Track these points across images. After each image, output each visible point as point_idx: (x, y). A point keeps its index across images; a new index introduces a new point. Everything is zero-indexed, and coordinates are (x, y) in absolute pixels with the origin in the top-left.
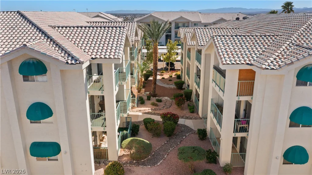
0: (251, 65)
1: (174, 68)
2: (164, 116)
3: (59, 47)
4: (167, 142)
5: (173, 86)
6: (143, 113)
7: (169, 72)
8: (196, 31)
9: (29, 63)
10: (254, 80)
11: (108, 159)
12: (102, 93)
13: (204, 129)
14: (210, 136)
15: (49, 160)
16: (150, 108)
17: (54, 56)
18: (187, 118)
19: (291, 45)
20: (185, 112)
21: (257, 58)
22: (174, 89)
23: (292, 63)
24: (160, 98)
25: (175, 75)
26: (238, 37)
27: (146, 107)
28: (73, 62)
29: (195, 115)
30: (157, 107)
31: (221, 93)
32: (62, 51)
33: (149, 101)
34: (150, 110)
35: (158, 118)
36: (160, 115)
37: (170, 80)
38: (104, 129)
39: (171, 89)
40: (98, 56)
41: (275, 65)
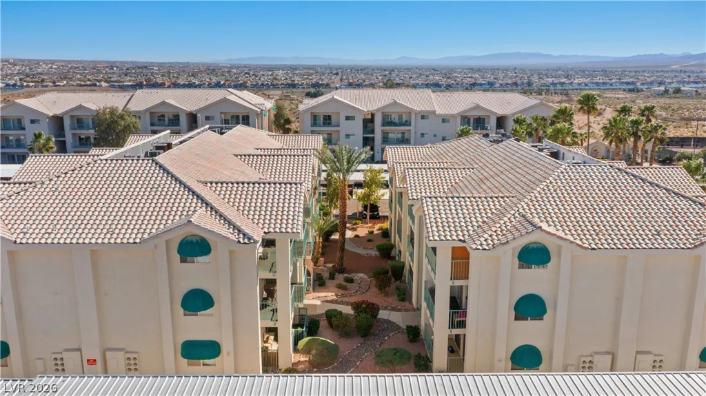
0: (464, 241)
1: (378, 214)
2: (357, 306)
3: (225, 219)
4: (361, 344)
5: (374, 253)
6: (323, 301)
7: (367, 224)
9: (191, 242)
10: (468, 259)
11: (278, 366)
12: (274, 275)
13: (416, 326)
15: (203, 365)
16: (333, 294)
17: (223, 235)
18: (394, 309)
20: (390, 300)
21: (473, 231)
22: (376, 257)
23: (508, 242)
24: (352, 276)
25: (379, 230)
26: (456, 199)
27: (328, 292)
28: (246, 241)
29: (406, 304)
30: (346, 292)
31: (432, 274)
32: (229, 225)
33: (333, 281)
34: (335, 297)
35: (347, 310)
36: (351, 304)
37: (369, 241)
38: (275, 324)
39: (370, 258)
40: (272, 230)
41: (488, 245)
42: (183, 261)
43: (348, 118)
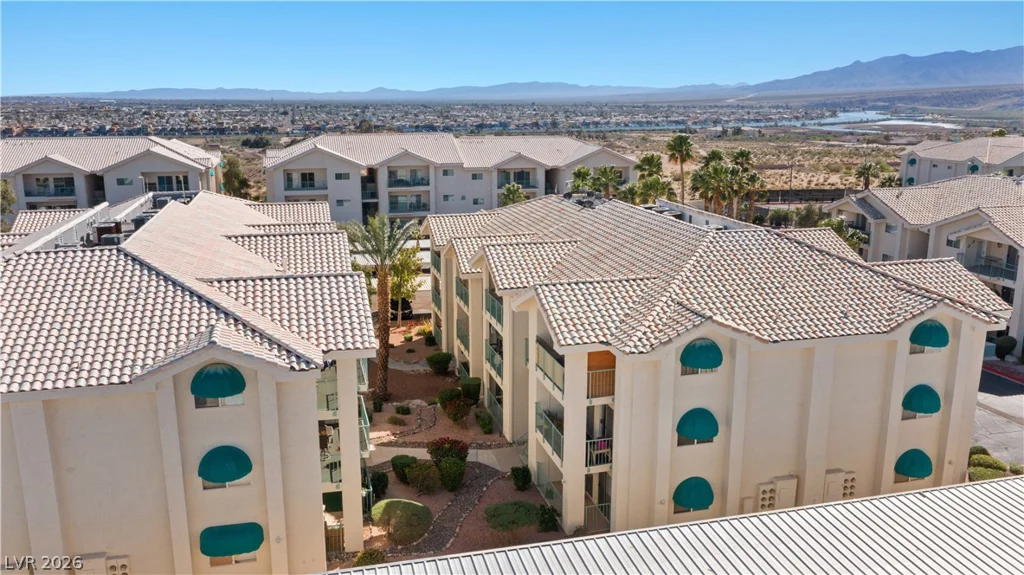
0: (608, 344)
1: (411, 312)
2: (436, 448)
3: (262, 336)
4: (452, 502)
5: (423, 368)
6: (378, 445)
7: (398, 327)
8: (488, 253)
9: (216, 374)
10: (614, 367)
11: (344, 548)
12: (335, 414)
13: (523, 468)
14: (538, 480)
15: (236, 562)
16: (388, 432)
17: (268, 359)
18: (480, 447)
19: (670, 303)
20: (472, 433)
21: (616, 328)
22: (426, 374)
23: (670, 340)
24: (404, 403)
25: (418, 334)
26: (581, 285)
27: (379, 431)
28: (303, 366)
29: (495, 436)
30: (406, 428)
31: (556, 394)
32: (270, 345)
33: (380, 414)
34: (393, 438)
35: (422, 454)
36: (427, 445)
37: (410, 351)
38: (337, 487)
39: (418, 376)
41: (644, 346)
42: (200, 404)
43: (339, 176)
